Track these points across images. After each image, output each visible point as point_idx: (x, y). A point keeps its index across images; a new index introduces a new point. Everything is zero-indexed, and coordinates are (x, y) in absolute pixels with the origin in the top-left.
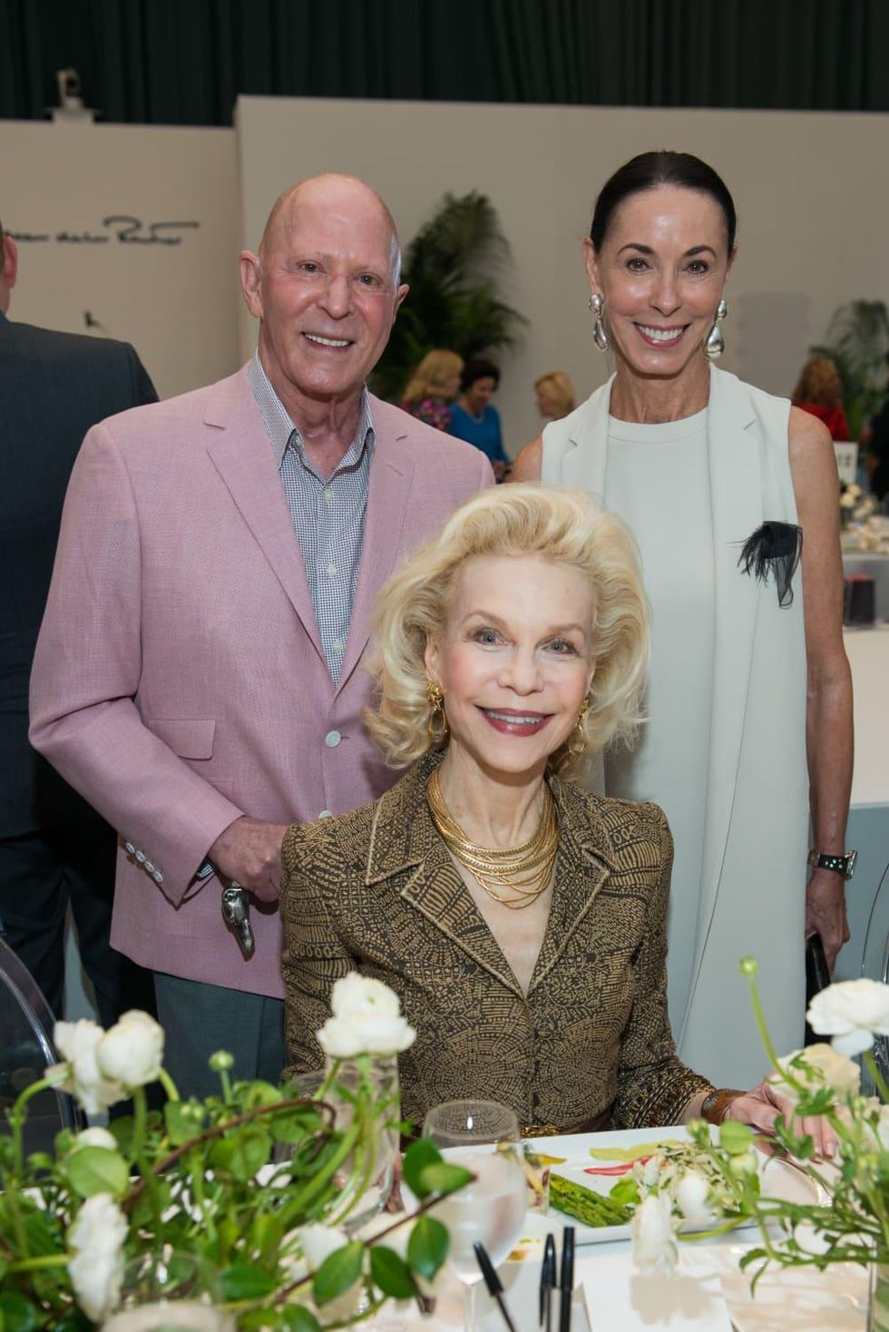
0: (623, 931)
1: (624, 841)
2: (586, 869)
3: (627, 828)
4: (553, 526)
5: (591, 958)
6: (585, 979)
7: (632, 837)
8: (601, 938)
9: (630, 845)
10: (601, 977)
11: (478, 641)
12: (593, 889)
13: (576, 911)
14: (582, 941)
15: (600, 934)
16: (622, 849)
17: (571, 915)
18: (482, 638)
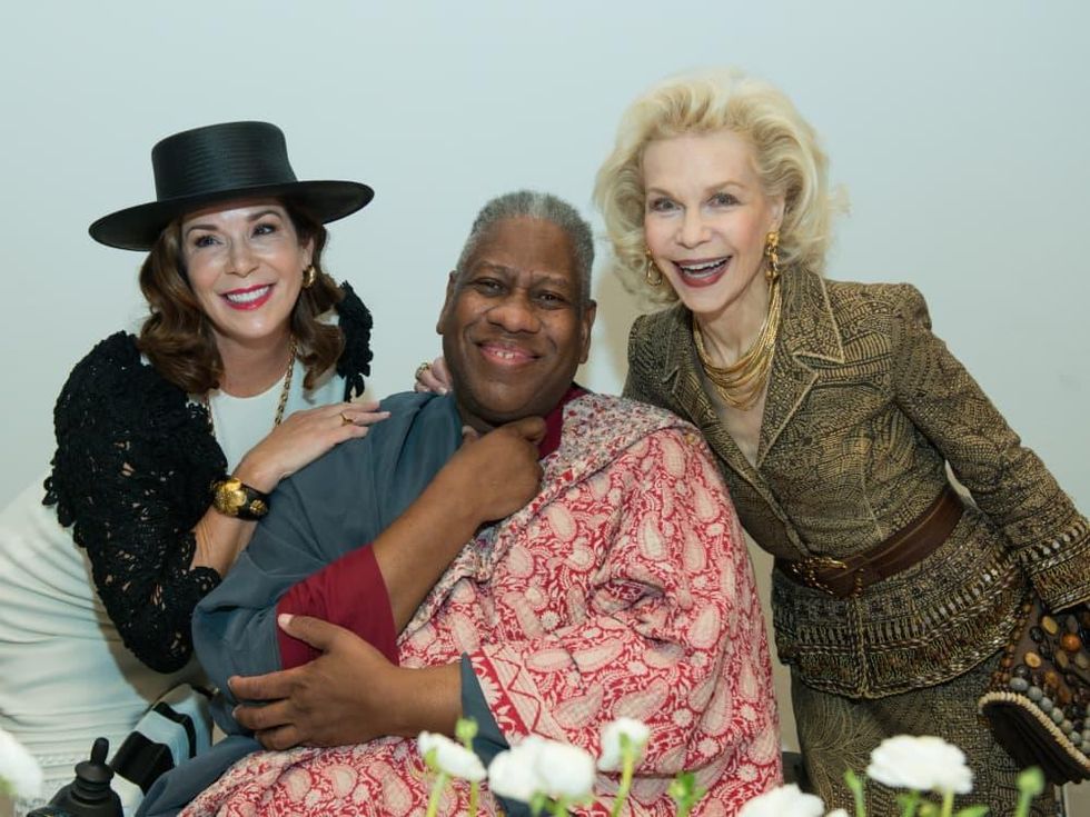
0: (843, 413)
1: (852, 335)
2: (796, 374)
3: (855, 323)
4: (695, 107)
5: (807, 441)
6: (801, 460)
7: (859, 332)
8: (821, 422)
9: (857, 339)
10: (815, 457)
11: (658, 209)
12: (803, 390)
13: (786, 411)
14: (801, 429)
15: (818, 420)
16: (850, 342)
17: (781, 414)
18: (662, 206)
